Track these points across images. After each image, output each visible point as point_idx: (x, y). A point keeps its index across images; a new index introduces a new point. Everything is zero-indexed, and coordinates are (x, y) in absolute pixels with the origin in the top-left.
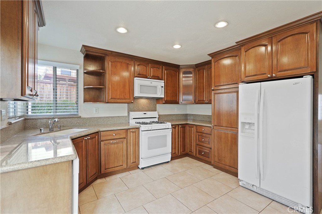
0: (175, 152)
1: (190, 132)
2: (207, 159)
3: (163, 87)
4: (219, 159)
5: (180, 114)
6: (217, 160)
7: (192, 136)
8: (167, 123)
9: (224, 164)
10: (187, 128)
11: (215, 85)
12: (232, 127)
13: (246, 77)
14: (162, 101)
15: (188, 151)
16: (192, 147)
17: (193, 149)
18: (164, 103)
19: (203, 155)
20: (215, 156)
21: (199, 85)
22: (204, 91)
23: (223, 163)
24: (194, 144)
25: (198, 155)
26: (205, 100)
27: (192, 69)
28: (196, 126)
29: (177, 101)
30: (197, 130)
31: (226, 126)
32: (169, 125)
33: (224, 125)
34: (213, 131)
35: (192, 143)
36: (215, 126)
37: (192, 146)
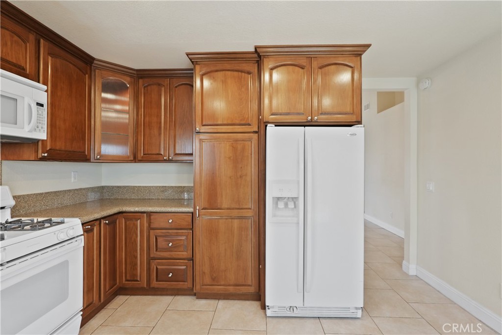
0: (91, 301)
1: (130, 232)
2: (181, 285)
3: (42, 105)
4: (212, 278)
5: (84, 189)
6: (207, 280)
7: (136, 241)
8: (66, 220)
9: (224, 285)
10: (121, 223)
11: (204, 123)
12: (241, 207)
13: (272, 114)
14: (37, 152)
15: (121, 281)
16: (137, 269)
17: (141, 272)
18: (43, 159)
19: (170, 280)
20: (204, 273)
21: (147, 119)
22: (160, 134)
23: (223, 283)
24: (141, 259)
25: (155, 284)
26: (162, 153)
27: (128, 79)
28: (149, 214)
29: (84, 152)
30: (150, 223)
31: (229, 207)
32: (74, 226)
33: (225, 205)
34: (197, 221)
35: (136, 257)
36: (202, 209)
37: (136, 264)
